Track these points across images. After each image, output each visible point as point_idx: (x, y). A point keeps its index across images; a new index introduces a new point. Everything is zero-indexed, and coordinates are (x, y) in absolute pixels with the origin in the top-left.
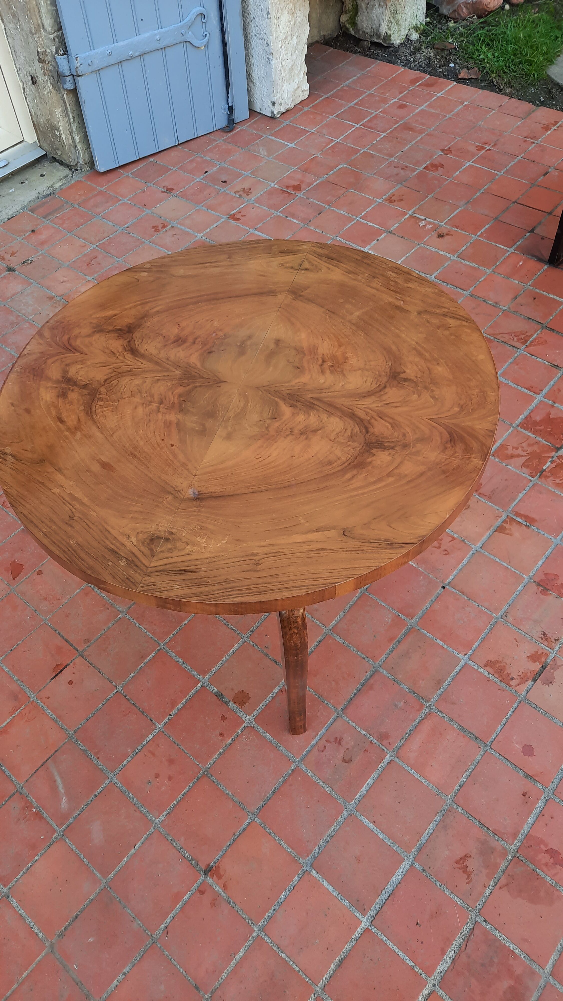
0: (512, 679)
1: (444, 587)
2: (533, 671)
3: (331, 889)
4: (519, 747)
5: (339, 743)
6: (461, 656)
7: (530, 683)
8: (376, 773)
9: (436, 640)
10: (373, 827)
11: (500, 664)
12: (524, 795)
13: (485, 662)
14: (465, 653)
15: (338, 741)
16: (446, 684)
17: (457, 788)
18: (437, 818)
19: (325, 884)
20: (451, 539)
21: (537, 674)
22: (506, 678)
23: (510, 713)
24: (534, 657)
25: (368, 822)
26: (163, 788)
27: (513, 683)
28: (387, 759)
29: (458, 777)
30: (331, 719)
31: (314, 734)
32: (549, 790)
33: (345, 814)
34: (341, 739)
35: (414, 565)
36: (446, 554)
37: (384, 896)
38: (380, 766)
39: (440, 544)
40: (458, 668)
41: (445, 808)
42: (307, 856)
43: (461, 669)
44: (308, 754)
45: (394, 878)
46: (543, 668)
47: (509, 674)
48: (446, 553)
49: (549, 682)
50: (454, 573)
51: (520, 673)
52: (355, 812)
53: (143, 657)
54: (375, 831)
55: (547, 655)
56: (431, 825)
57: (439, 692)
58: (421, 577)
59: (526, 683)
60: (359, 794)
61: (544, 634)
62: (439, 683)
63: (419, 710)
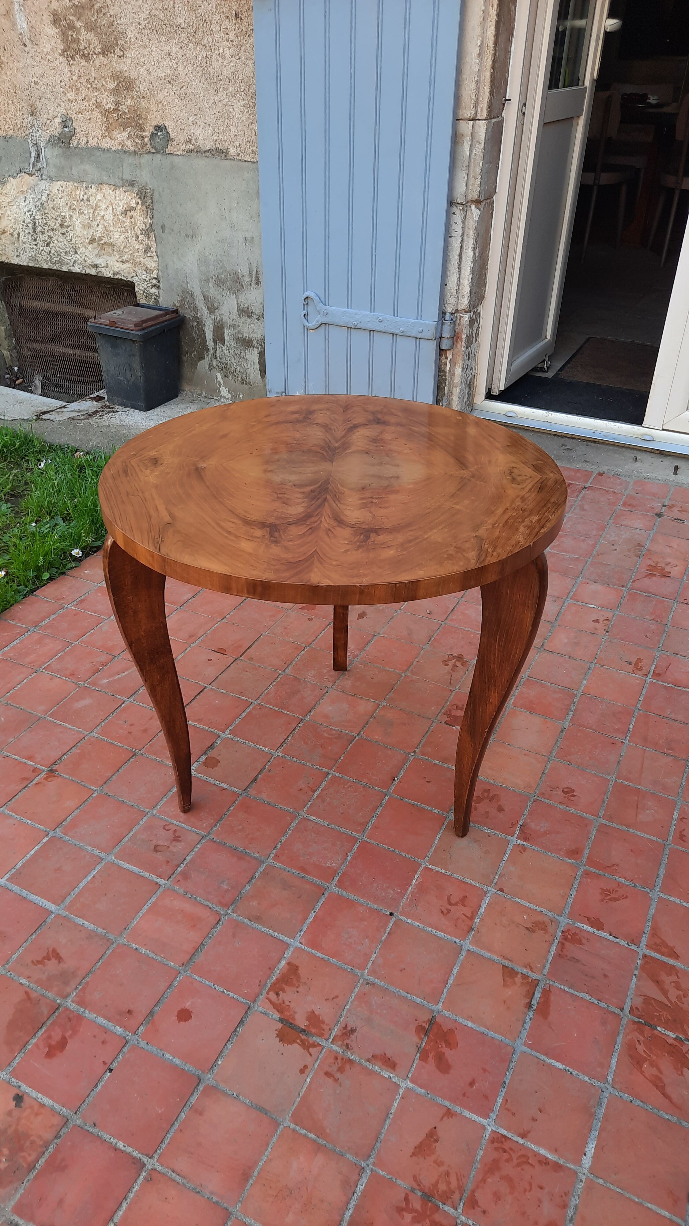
0: (277, 994)
1: (391, 914)
2: (294, 1019)
3: (32, 852)
4: (188, 1005)
5: (174, 840)
6: (299, 939)
7: (276, 1016)
8: (146, 874)
9: (314, 912)
10: (89, 878)
11: (294, 980)
12: (129, 1012)
13: (296, 962)
14: (304, 943)
15: (176, 839)
16: (257, 926)
17: (134, 946)
18: (100, 930)
19: (37, 848)
20: (469, 915)
21: (292, 1024)
22: (277, 988)
23: (232, 995)
24: (314, 1019)
25: (94, 873)
26: (121, 731)
27: (272, 996)
28: (161, 881)
29: (145, 945)
30: (199, 831)
31: (182, 820)
32: (138, 1040)
33: (103, 855)
34: (178, 841)
35: (414, 881)
36: (442, 912)
37: (24, 893)
38: (153, 876)
39: (456, 904)
40: (281, 937)
41: (112, 937)
42: (62, 833)
43: (280, 939)
44: (162, 819)
45: (40, 899)
46: (303, 1031)
47: (284, 991)
48: (445, 912)
49: (282, 1037)
50: (417, 923)
51: (287, 1003)
52: (104, 862)
53: (241, 693)
54: (86, 879)
55: (321, 1035)
56: (93, 926)
57: (247, 921)
58: (399, 890)
59: (275, 1011)
60: (123, 863)
61: (353, 1031)
62: (258, 919)
63: (221, 904)
